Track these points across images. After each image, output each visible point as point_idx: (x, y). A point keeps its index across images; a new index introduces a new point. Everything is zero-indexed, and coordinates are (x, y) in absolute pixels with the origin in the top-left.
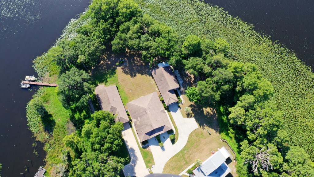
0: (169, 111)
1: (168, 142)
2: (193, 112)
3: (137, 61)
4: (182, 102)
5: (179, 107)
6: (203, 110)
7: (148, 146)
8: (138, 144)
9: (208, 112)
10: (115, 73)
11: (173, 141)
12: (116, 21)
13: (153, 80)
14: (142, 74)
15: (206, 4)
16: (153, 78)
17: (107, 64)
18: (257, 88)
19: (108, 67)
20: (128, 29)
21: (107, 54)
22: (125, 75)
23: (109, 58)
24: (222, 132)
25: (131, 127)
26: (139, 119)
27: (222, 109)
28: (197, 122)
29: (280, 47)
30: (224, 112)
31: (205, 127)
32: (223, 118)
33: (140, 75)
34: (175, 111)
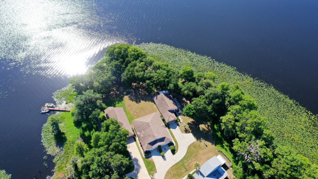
0: (169, 128)
1: (168, 153)
2: (191, 129)
3: (142, 92)
4: (181, 121)
5: (178, 125)
6: (199, 128)
7: (151, 156)
8: (141, 155)
9: (204, 129)
10: (123, 100)
11: (173, 152)
12: (126, 61)
13: (155, 105)
14: (146, 101)
15: (197, 54)
16: (155, 103)
17: (116, 94)
18: (242, 100)
19: (117, 96)
20: (135, 65)
21: (117, 87)
22: (131, 102)
23: (118, 90)
24: (218, 144)
25: (135, 141)
26: (143, 132)
27: (216, 127)
28: (194, 136)
29: (260, 82)
30: (217, 129)
31: (202, 141)
32: (217, 133)
33: (144, 101)
34: (175, 128)
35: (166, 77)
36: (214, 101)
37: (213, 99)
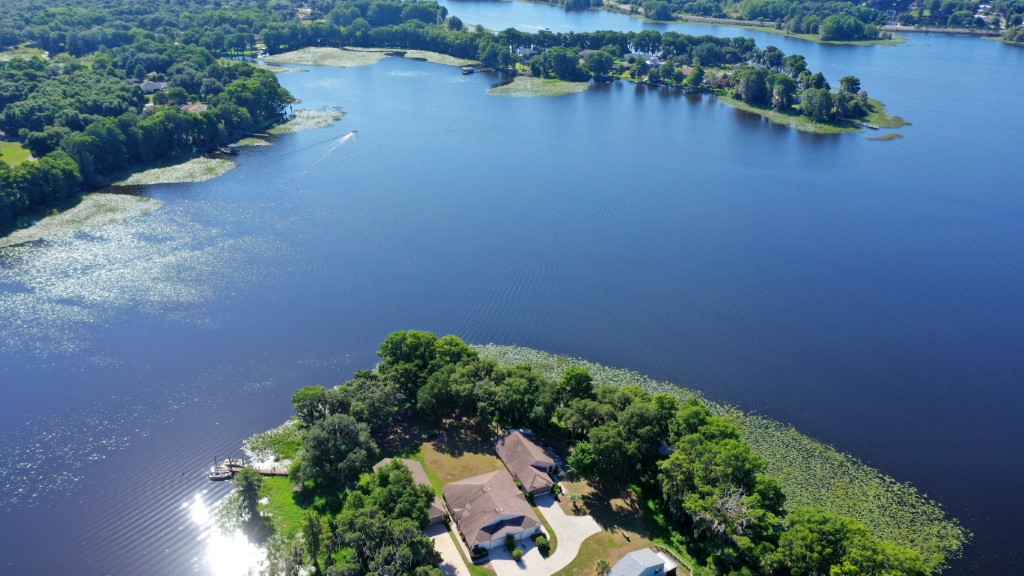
0: (533, 504)
1: (532, 555)
2: (588, 508)
3: (466, 435)
4: (563, 492)
5: (557, 499)
6: (609, 505)
7: (488, 561)
8: (464, 558)
9: (621, 507)
10: (418, 451)
11: (545, 551)
12: (429, 367)
13: (499, 460)
14: (476, 453)
15: (604, 366)
16: (498, 457)
17: (402, 440)
19: (404, 442)
20: (452, 371)
21: (404, 427)
22: (439, 454)
23: (405, 431)
24: (657, 537)
25: (449, 530)
26: (468, 506)
27: (651, 504)
28: (597, 522)
29: (762, 419)
30: (656, 509)
31: (617, 530)
32: (656, 518)
33: (471, 454)
34: (549, 505)
35: (526, 391)
36: (640, 431)
37: (638, 426)
